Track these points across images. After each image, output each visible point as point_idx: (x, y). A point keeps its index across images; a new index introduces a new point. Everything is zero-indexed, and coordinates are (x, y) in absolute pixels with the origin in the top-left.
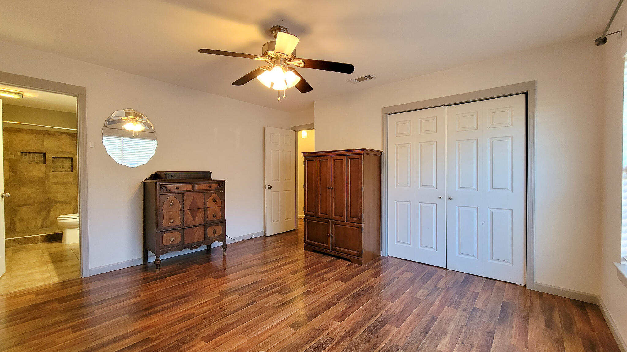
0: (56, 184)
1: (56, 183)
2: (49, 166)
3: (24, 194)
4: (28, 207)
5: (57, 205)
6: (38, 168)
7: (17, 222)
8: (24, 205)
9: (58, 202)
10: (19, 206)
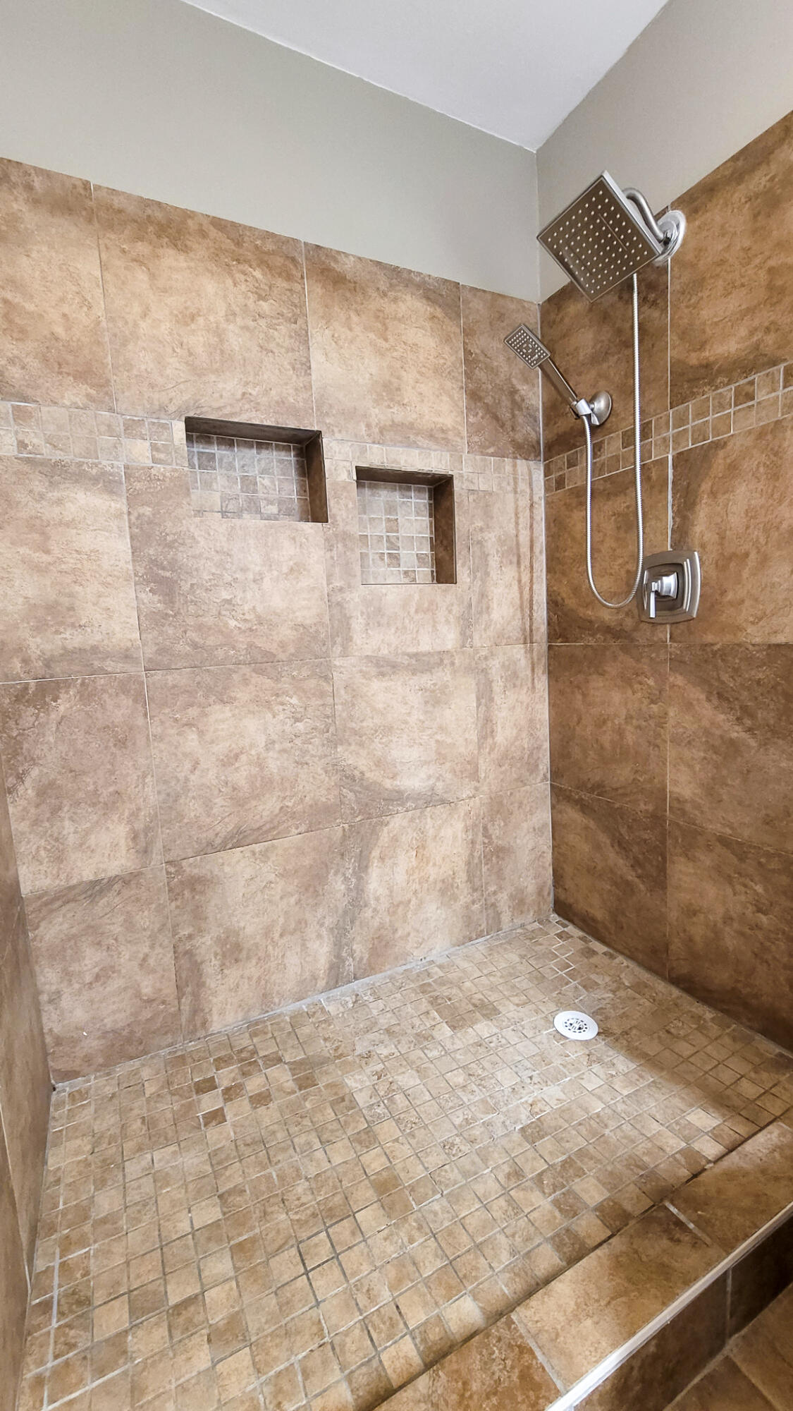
0: (383, 675)
1: (385, 667)
2: (345, 537)
3: (230, 760)
4: (257, 847)
5: (397, 822)
6: (287, 552)
7: (211, 967)
8: (237, 840)
9: (398, 797)
10: (209, 848)
